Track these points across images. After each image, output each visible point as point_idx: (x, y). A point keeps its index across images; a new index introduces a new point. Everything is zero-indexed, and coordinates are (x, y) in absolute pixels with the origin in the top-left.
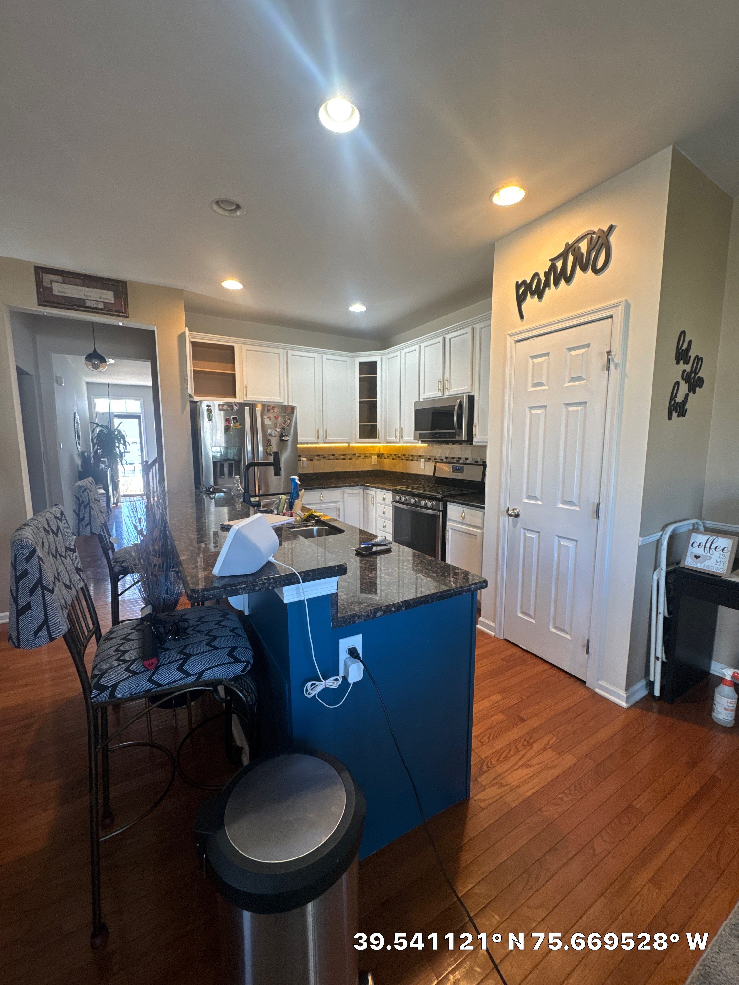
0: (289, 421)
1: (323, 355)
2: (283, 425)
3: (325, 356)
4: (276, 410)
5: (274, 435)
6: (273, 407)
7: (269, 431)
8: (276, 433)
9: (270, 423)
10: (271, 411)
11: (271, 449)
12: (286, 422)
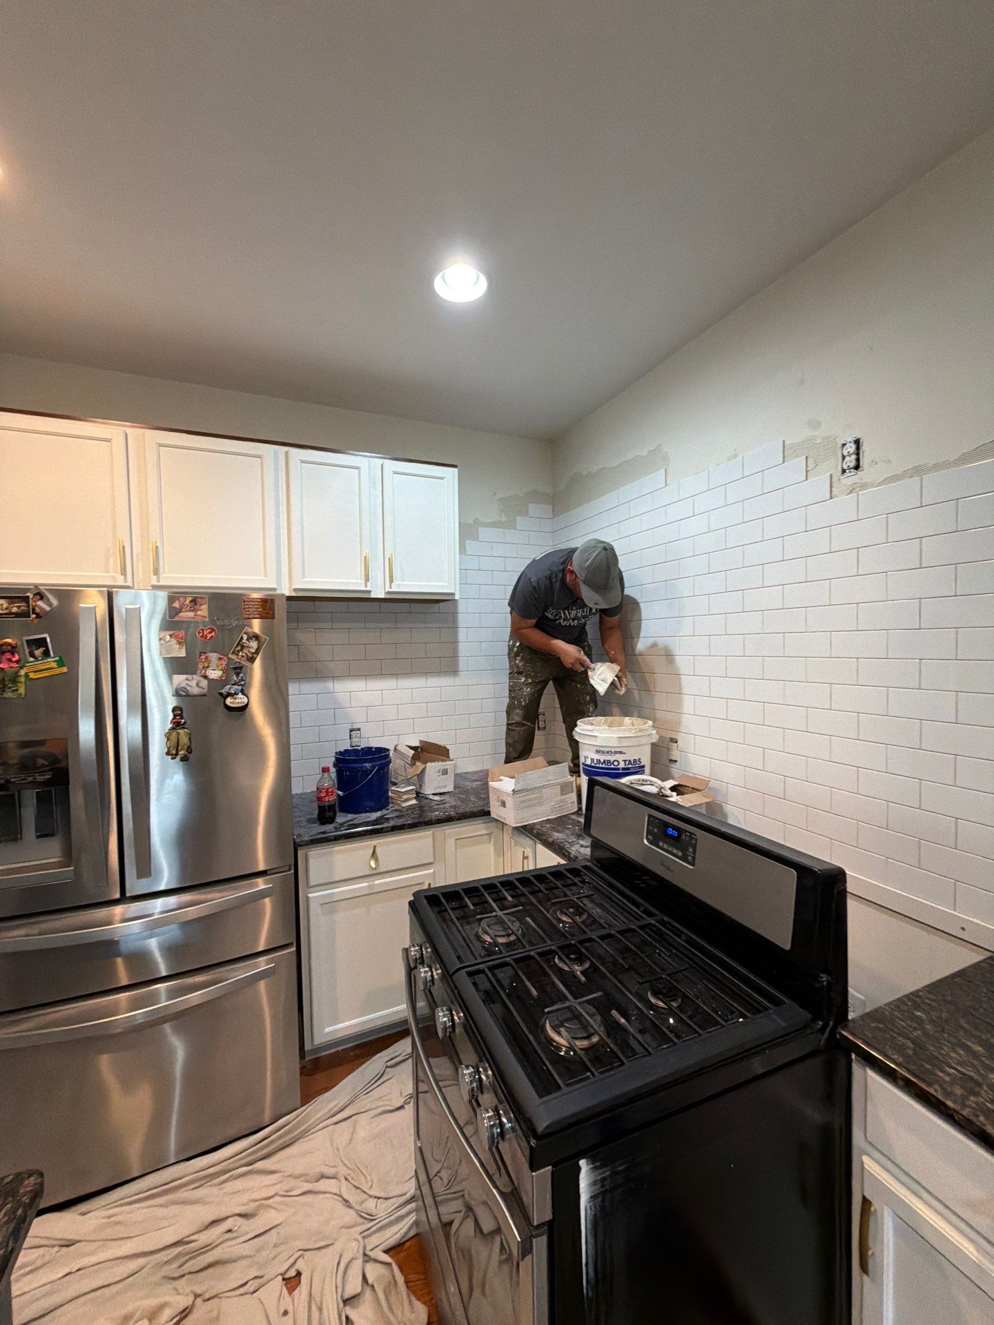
0: (254, 644)
2: (233, 657)
4: (204, 611)
5: (195, 691)
6: (194, 601)
7: (179, 679)
8: (204, 683)
9: (183, 654)
10: (187, 615)
11: (184, 740)
12: (243, 647)
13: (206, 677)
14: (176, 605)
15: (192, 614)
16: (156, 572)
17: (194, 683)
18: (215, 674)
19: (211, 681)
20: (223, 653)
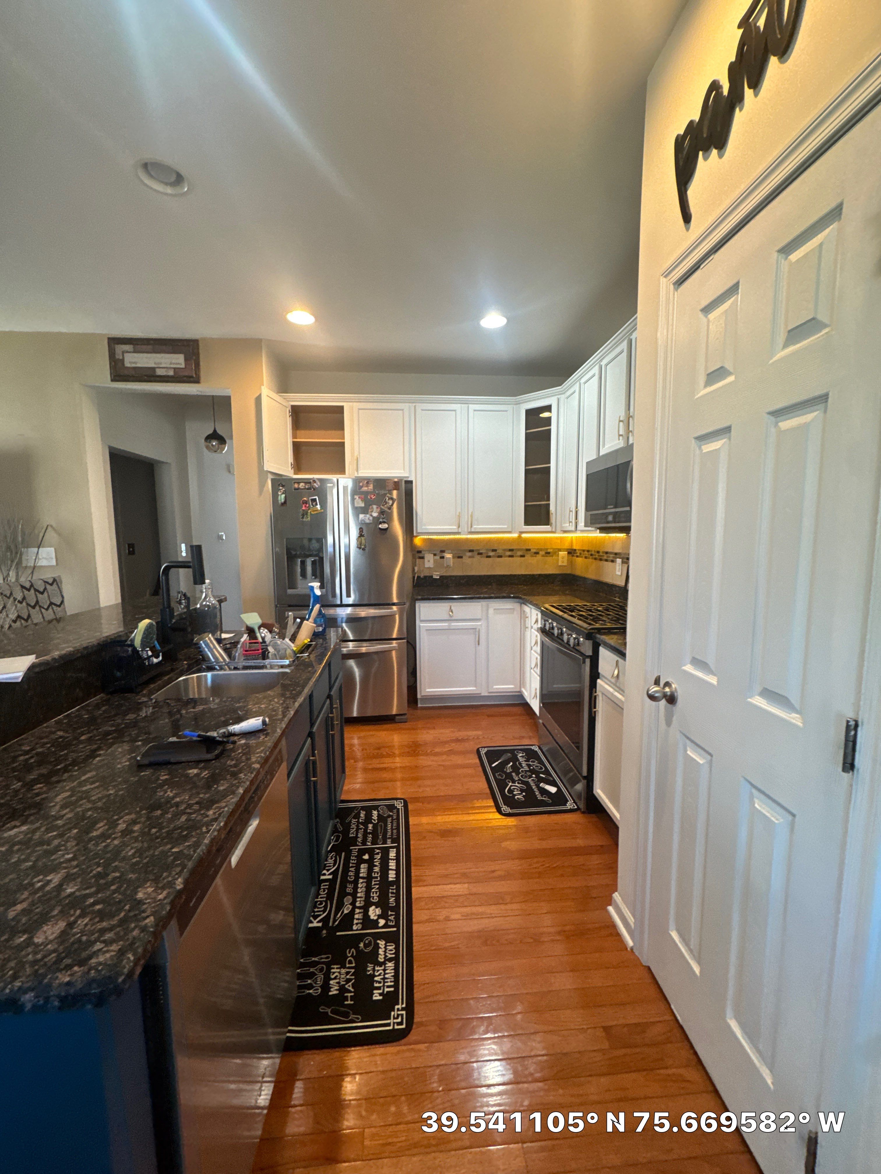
0: (391, 502)
1: (470, 405)
3: (472, 407)
4: (371, 487)
5: (368, 521)
6: (367, 483)
7: (361, 516)
8: (371, 518)
9: (363, 505)
10: (365, 489)
11: (363, 541)
12: (386, 503)
13: (371, 515)
14: (361, 484)
15: (366, 488)
16: (357, 471)
17: (367, 518)
18: (375, 514)
19: (374, 518)
20: (378, 506)
